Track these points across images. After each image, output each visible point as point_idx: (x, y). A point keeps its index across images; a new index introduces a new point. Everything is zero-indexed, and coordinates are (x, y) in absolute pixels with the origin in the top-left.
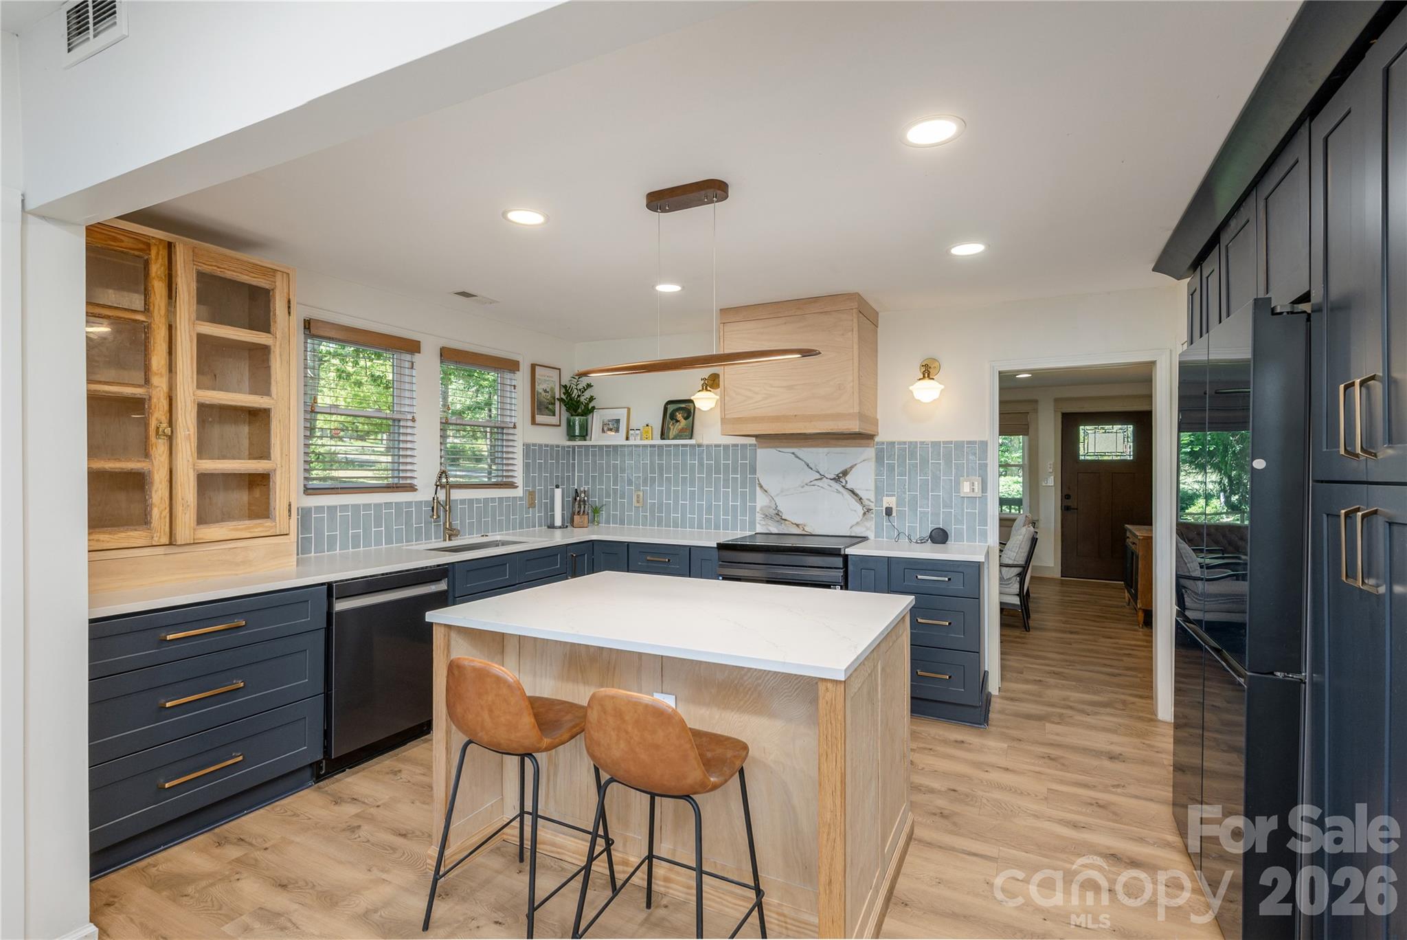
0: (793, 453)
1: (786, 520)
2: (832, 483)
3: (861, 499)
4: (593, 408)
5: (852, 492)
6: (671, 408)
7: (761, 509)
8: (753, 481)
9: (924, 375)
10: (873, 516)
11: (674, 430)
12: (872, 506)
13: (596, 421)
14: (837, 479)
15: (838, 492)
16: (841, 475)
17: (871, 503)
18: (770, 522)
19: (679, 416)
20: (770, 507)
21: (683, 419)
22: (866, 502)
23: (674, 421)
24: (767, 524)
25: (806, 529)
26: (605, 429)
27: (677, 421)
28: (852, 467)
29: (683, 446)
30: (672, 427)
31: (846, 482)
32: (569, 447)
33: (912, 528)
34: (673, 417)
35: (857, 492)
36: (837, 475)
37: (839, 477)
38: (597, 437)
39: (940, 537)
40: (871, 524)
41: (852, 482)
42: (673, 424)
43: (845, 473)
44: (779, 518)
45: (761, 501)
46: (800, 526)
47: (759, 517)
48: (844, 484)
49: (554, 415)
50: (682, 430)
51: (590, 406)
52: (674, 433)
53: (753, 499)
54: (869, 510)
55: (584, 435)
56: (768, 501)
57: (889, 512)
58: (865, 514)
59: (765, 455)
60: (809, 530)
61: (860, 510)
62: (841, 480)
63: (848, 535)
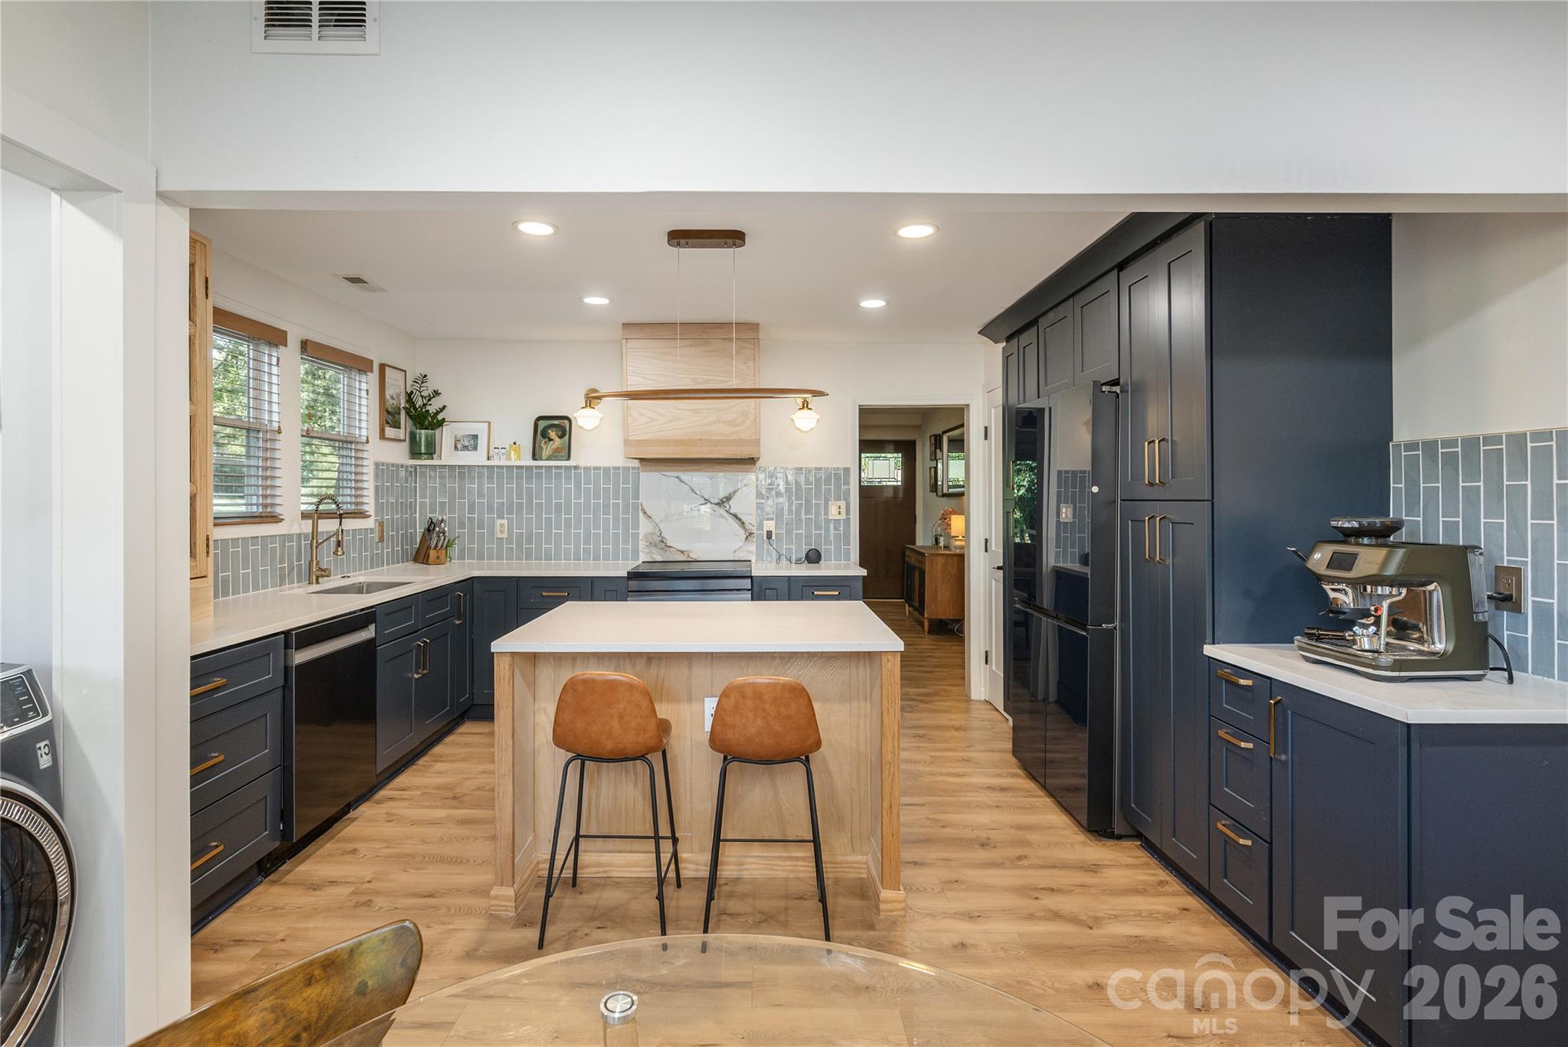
0: (678, 478)
1: (670, 547)
2: (716, 507)
3: (743, 523)
4: (444, 421)
5: (736, 516)
6: (542, 424)
7: (645, 537)
8: (636, 507)
9: (803, 405)
10: (755, 539)
11: (547, 449)
12: (754, 530)
13: (446, 437)
14: (721, 503)
15: (722, 516)
16: (725, 500)
17: (752, 528)
18: (654, 550)
19: (552, 434)
20: (654, 534)
21: (557, 438)
22: (748, 527)
23: (547, 440)
24: (651, 552)
25: (691, 556)
26: (459, 446)
27: (550, 440)
28: (735, 492)
29: (557, 467)
30: (544, 447)
31: (730, 506)
32: (411, 466)
33: (789, 550)
34: (544, 435)
35: (739, 516)
36: (721, 500)
37: (723, 502)
38: (448, 456)
39: (814, 557)
40: (753, 548)
41: (735, 506)
42: (546, 442)
43: (728, 498)
44: (663, 544)
45: (644, 527)
46: (685, 553)
47: (642, 544)
48: (727, 509)
49: (400, 428)
50: (557, 450)
51: (440, 417)
52: (548, 454)
53: (637, 526)
54: (751, 534)
55: (430, 453)
56: (652, 527)
57: (769, 535)
58: (747, 538)
59: (650, 479)
60: (694, 556)
61: (743, 535)
62: (725, 504)
63: (732, 559)
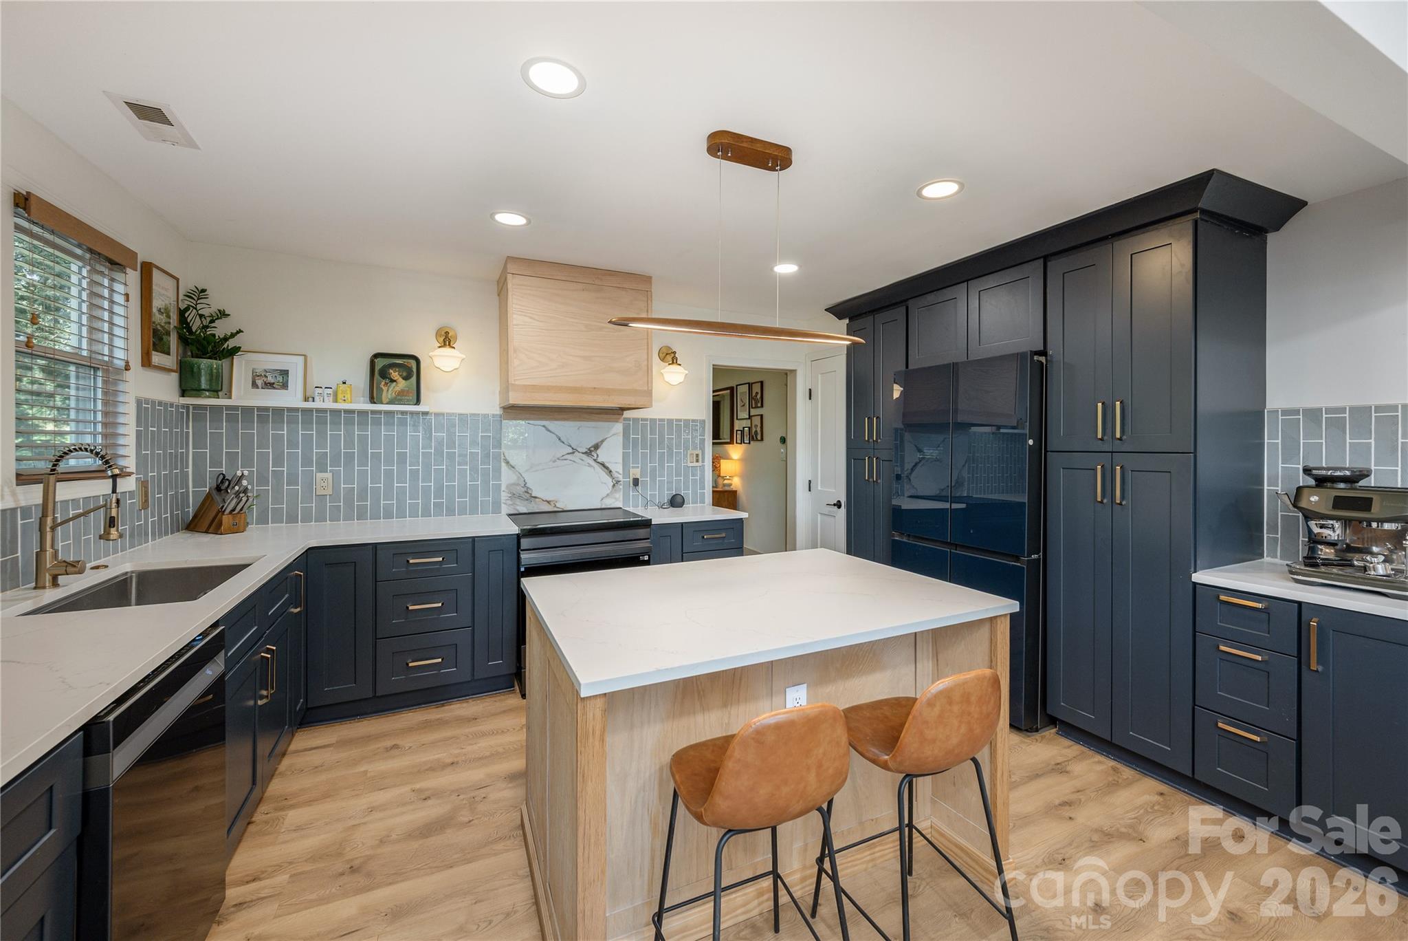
0: (544, 426)
1: (535, 497)
2: (584, 457)
3: (611, 471)
4: (236, 350)
5: (603, 465)
6: (380, 363)
7: (508, 487)
8: (497, 457)
9: (673, 360)
10: (621, 487)
11: (388, 392)
12: (621, 478)
13: (241, 370)
14: (589, 453)
15: (590, 465)
16: (592, 449)
17: (619, 476)
18: (518, 501)
19: (395, 374)
20: (518, 485)
21: (401, 379)
22: (615, 475)
23: (387, 381)
24: (514, 504)
25: (558, 505)
26: (259, 382)
27: (392, 381)
28: (602, 441)
29: (403, 413)
30: (385, 389)
31: (598, 455)
32: (183, 406)
33: (653, 496)
34: (384, 374)
35: (607, 465)
36: (589, 449)
37: (591, 451)
38: (242, 394)
39: (676, 502)
40: (619, 495)
41: (603, 455)
42: (386, 384)
43: (596, 447)
44: (528, 495)
45: (507, 477)
46: (552, 503)
47: (504, 496)
48: (595, 458)
49: (169, 354)
50: (401, 393)
51: (231, 343)
52: (389, 397)
53: (498, 475)
54: (618, 482)
55: (214, 389)
56: (516, 478)
57: (636, 482)
58: (614, 485)
59: (515, 430)
60: (561, 505)
61: (610, 483)
62: (593, 453)
63: (599, 507)
